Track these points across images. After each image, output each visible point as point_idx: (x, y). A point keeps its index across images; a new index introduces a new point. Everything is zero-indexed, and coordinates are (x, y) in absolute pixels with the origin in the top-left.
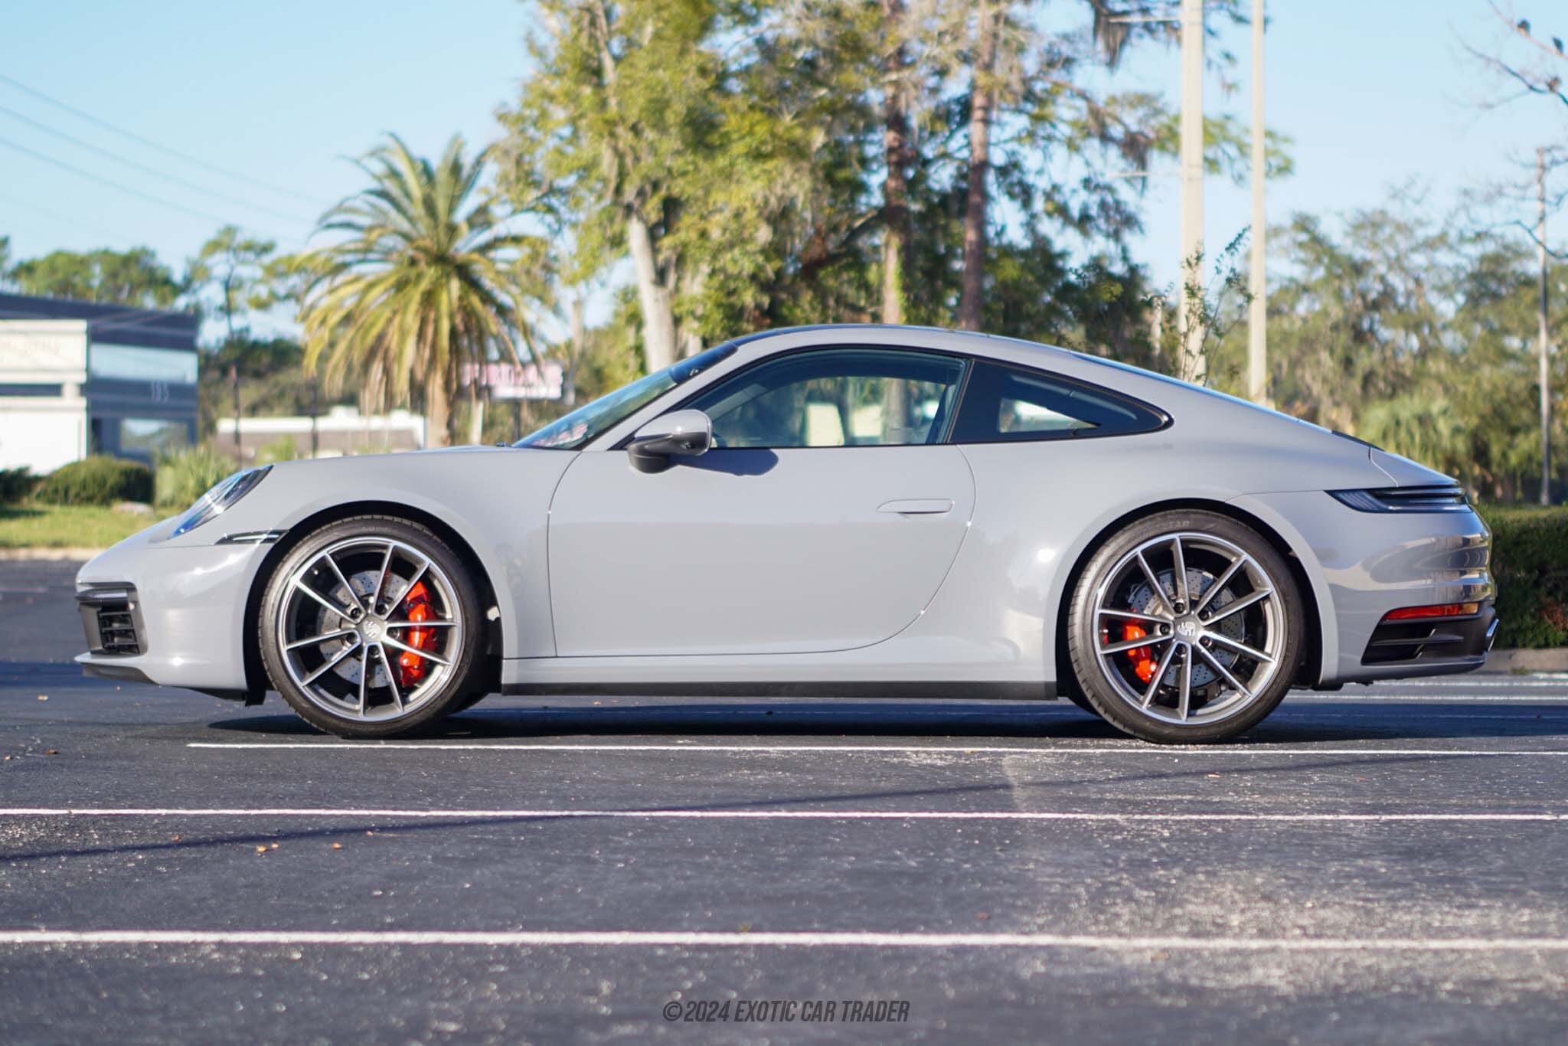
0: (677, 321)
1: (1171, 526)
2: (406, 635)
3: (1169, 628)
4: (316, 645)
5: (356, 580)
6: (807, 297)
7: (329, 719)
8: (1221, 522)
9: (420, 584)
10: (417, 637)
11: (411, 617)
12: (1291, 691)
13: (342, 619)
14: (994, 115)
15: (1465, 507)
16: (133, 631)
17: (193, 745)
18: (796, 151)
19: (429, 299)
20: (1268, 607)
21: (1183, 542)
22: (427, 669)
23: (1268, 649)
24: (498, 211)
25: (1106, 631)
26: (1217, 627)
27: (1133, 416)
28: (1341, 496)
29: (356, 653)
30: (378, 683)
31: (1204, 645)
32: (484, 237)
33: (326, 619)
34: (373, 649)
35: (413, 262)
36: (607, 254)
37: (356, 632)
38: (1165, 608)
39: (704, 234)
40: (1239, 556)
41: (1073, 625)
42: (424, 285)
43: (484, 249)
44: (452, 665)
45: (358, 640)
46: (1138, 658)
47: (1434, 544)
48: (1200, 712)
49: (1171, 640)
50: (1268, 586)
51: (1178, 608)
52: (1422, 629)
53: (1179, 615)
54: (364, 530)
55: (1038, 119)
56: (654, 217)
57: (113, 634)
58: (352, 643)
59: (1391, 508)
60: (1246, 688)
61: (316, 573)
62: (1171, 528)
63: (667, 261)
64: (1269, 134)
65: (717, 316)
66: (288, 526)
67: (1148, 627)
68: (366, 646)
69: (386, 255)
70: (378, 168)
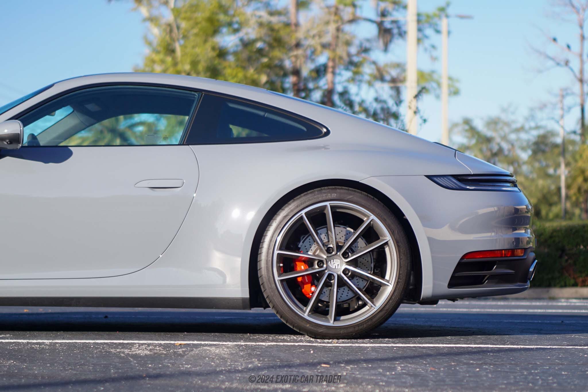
1: (324, 196)
3: (323, 264)
8: (357, 195)
12: (402, 305)
14: (337, 71)
15: (516, 189)
20: (387, 250)
21: (332, 207)
23: (387, 277)
25: (281, 265)
26: (354, 263)
27: (305, 129)
28: (435, 179)
31: (345, 274)
38: (321, 250)
40: (368, 217)
41: (260, 261)
43: (130, 127)
46: (304, 283)
47: (496, 211)
48: (342, 318)
49: (324, 270)
50: (387, 236)
51: (329, 251)
52: (488, 266)
53: (330, 255)
55: (356, 73)
59: (468, 187)
60: (373, 303)
62: (324, 198)
64: (450, 79)
67: (310, 263)
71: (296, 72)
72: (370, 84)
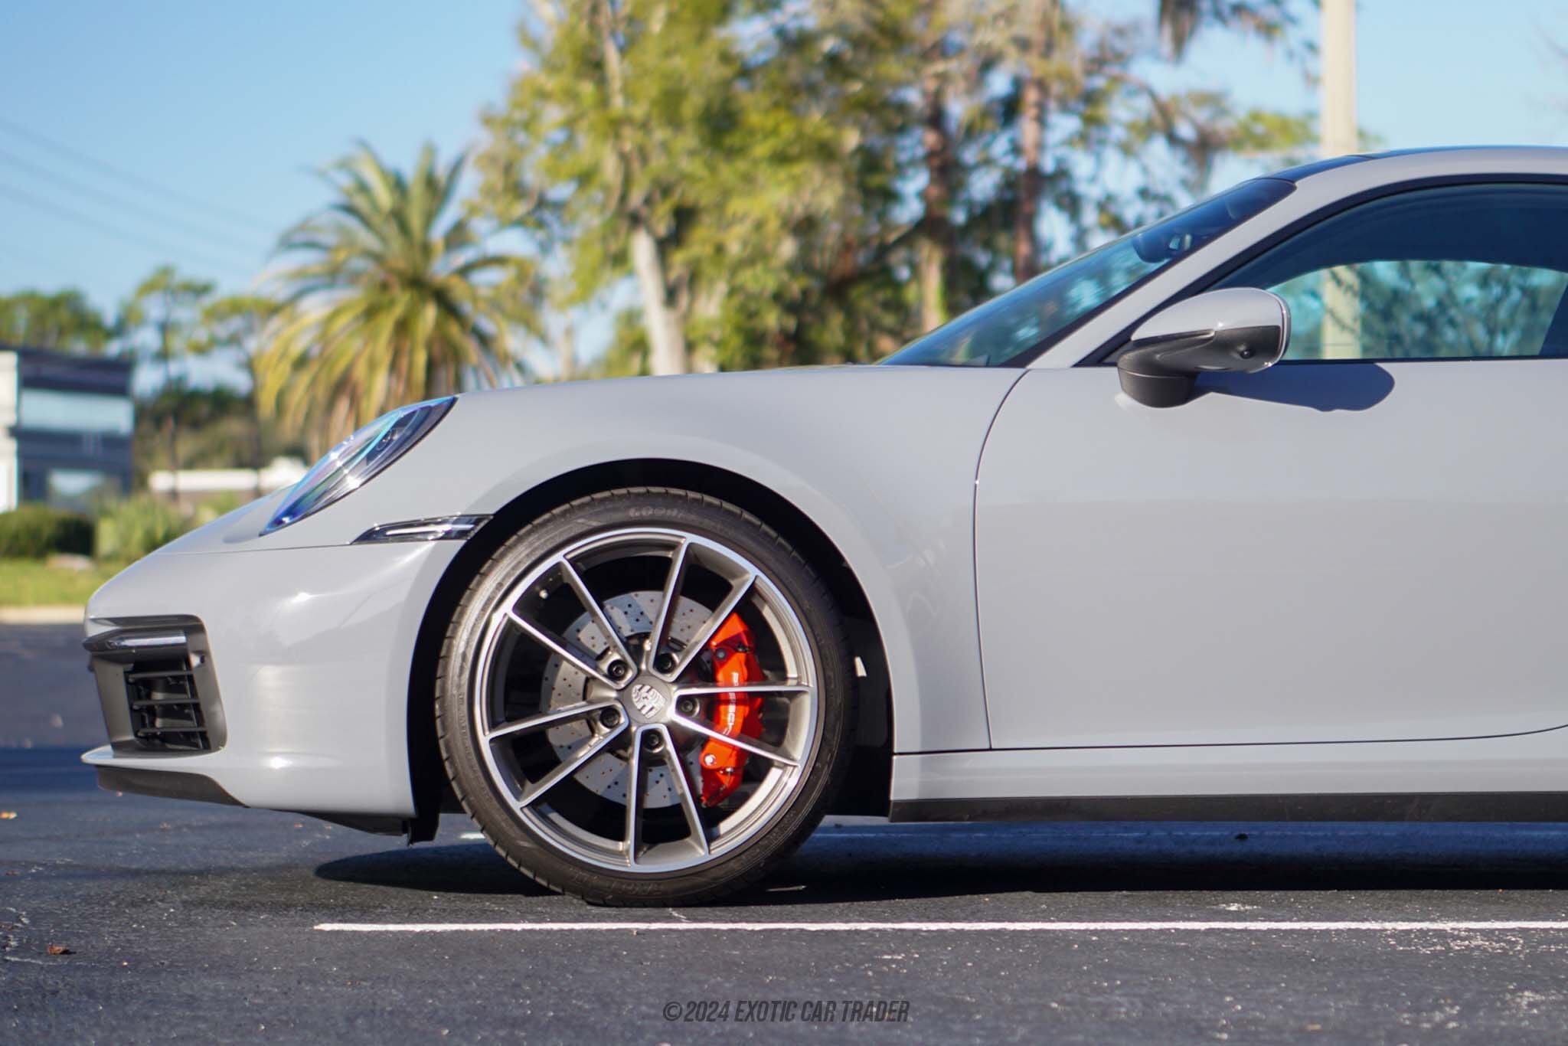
0: (690, 347)
2: (711, 710)
4: (540, 732)
5: (617, 607)
6: (836, 320)
7: (571, 870)
9: (735, 618)
10: (731, 715)
11: (720, 677)
13: (589, 679)
16: (197, 707)
17: (327, 927)
18: (826, 152)
19: (403, 327)
22: (752, 772)
24: (480, 225)
29: (618, 746)
30: (658, 799)
32: (462, 257)
33: (559, 683)
34: (651, 737)
35: (384, 287)
36: (608, 274)
37: (619, 706)
39: (720, 249)
42: (398, 311)
43: (465, 271)
44: (800, 768)
45: (623, 720)
54: (633, 513)
55: (1090, 121)
56: (662, 228)
57: (151, 711)
58: (612, 727)
61: (543, 594)
63: (679, 279)
65: (736, 341)
66: (492, 509)
68: (637, 732)
69: (354, 278)
70: (345, 181)
71: (936, 118)
72: (1127, 150)
